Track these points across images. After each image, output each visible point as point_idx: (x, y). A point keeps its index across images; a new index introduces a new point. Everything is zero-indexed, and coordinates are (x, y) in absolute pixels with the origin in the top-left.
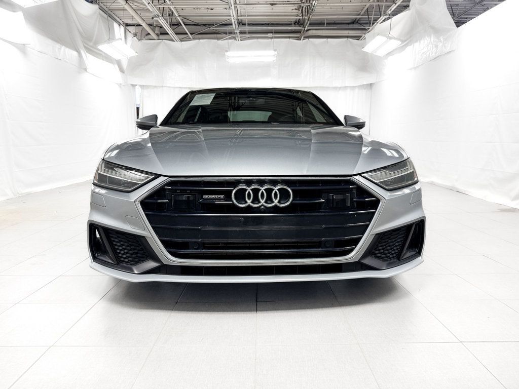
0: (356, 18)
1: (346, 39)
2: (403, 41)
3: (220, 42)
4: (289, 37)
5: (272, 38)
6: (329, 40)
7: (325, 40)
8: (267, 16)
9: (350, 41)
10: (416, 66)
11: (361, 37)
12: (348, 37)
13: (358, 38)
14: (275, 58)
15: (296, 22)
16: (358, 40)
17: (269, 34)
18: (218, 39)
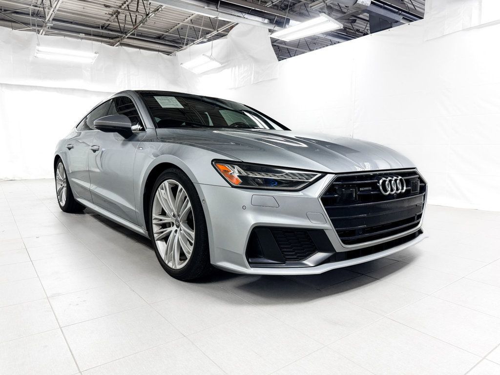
0: (163, 34)
1: (157, 52)
2: (222, 63)
3: (16, 32)
4: (102, 41)
5: (82, 38)
6: (142, 51)
7: (138, 50)
8: (73, 13)
9: (161, 55)
10: (236, 87)
11: (171, 53)
12: (159, 51)
13: (168, 53)
14: (94, 61)
15: (104, 27)
16: (168, 55)
17: (81, 34)
18: (12, 28)
